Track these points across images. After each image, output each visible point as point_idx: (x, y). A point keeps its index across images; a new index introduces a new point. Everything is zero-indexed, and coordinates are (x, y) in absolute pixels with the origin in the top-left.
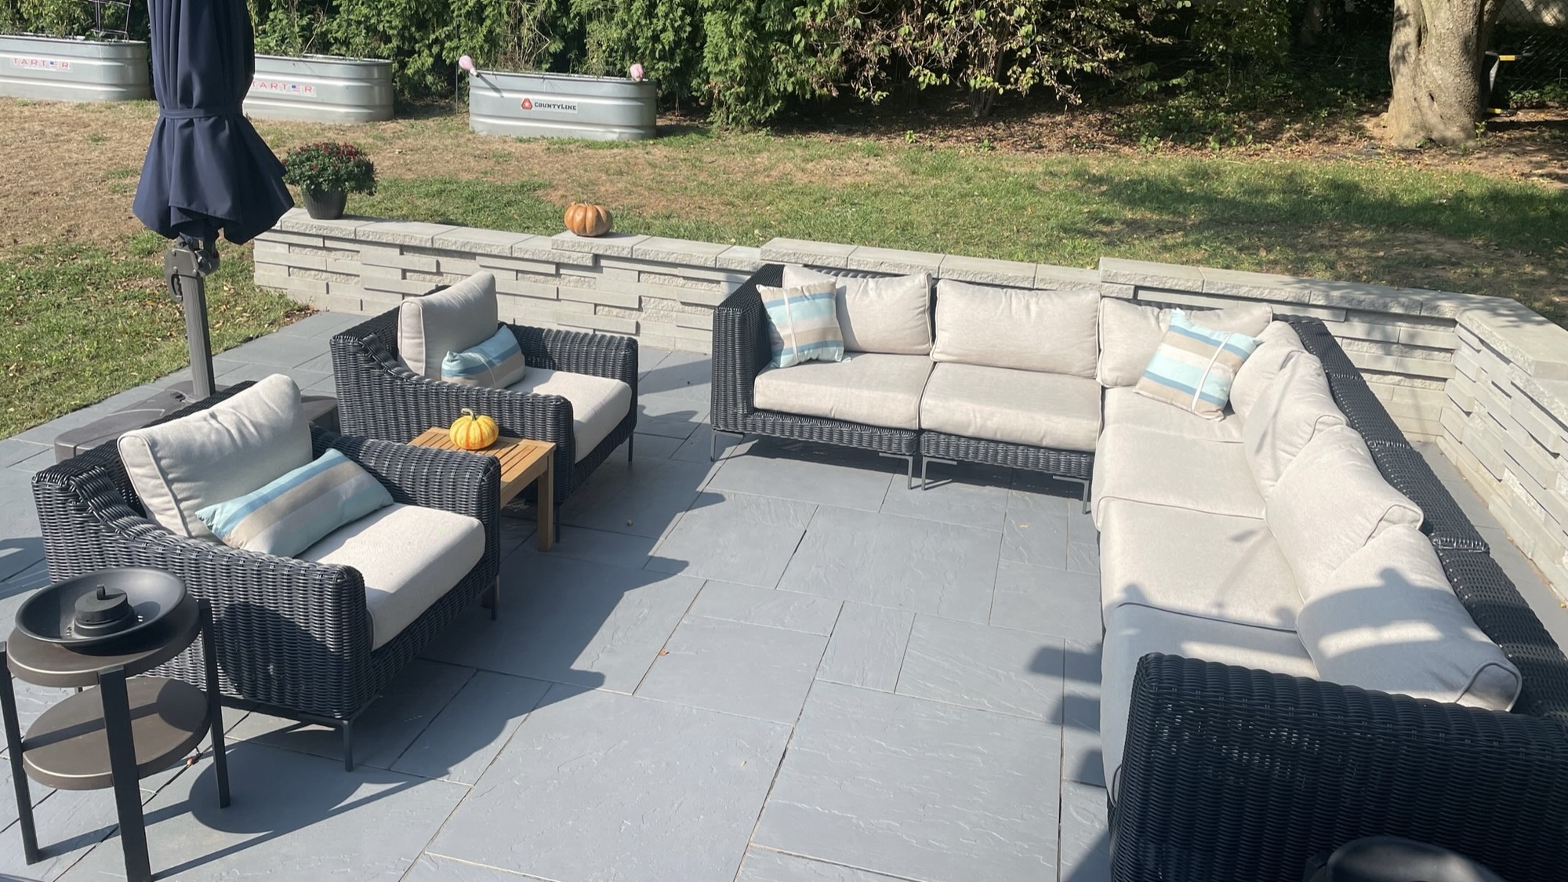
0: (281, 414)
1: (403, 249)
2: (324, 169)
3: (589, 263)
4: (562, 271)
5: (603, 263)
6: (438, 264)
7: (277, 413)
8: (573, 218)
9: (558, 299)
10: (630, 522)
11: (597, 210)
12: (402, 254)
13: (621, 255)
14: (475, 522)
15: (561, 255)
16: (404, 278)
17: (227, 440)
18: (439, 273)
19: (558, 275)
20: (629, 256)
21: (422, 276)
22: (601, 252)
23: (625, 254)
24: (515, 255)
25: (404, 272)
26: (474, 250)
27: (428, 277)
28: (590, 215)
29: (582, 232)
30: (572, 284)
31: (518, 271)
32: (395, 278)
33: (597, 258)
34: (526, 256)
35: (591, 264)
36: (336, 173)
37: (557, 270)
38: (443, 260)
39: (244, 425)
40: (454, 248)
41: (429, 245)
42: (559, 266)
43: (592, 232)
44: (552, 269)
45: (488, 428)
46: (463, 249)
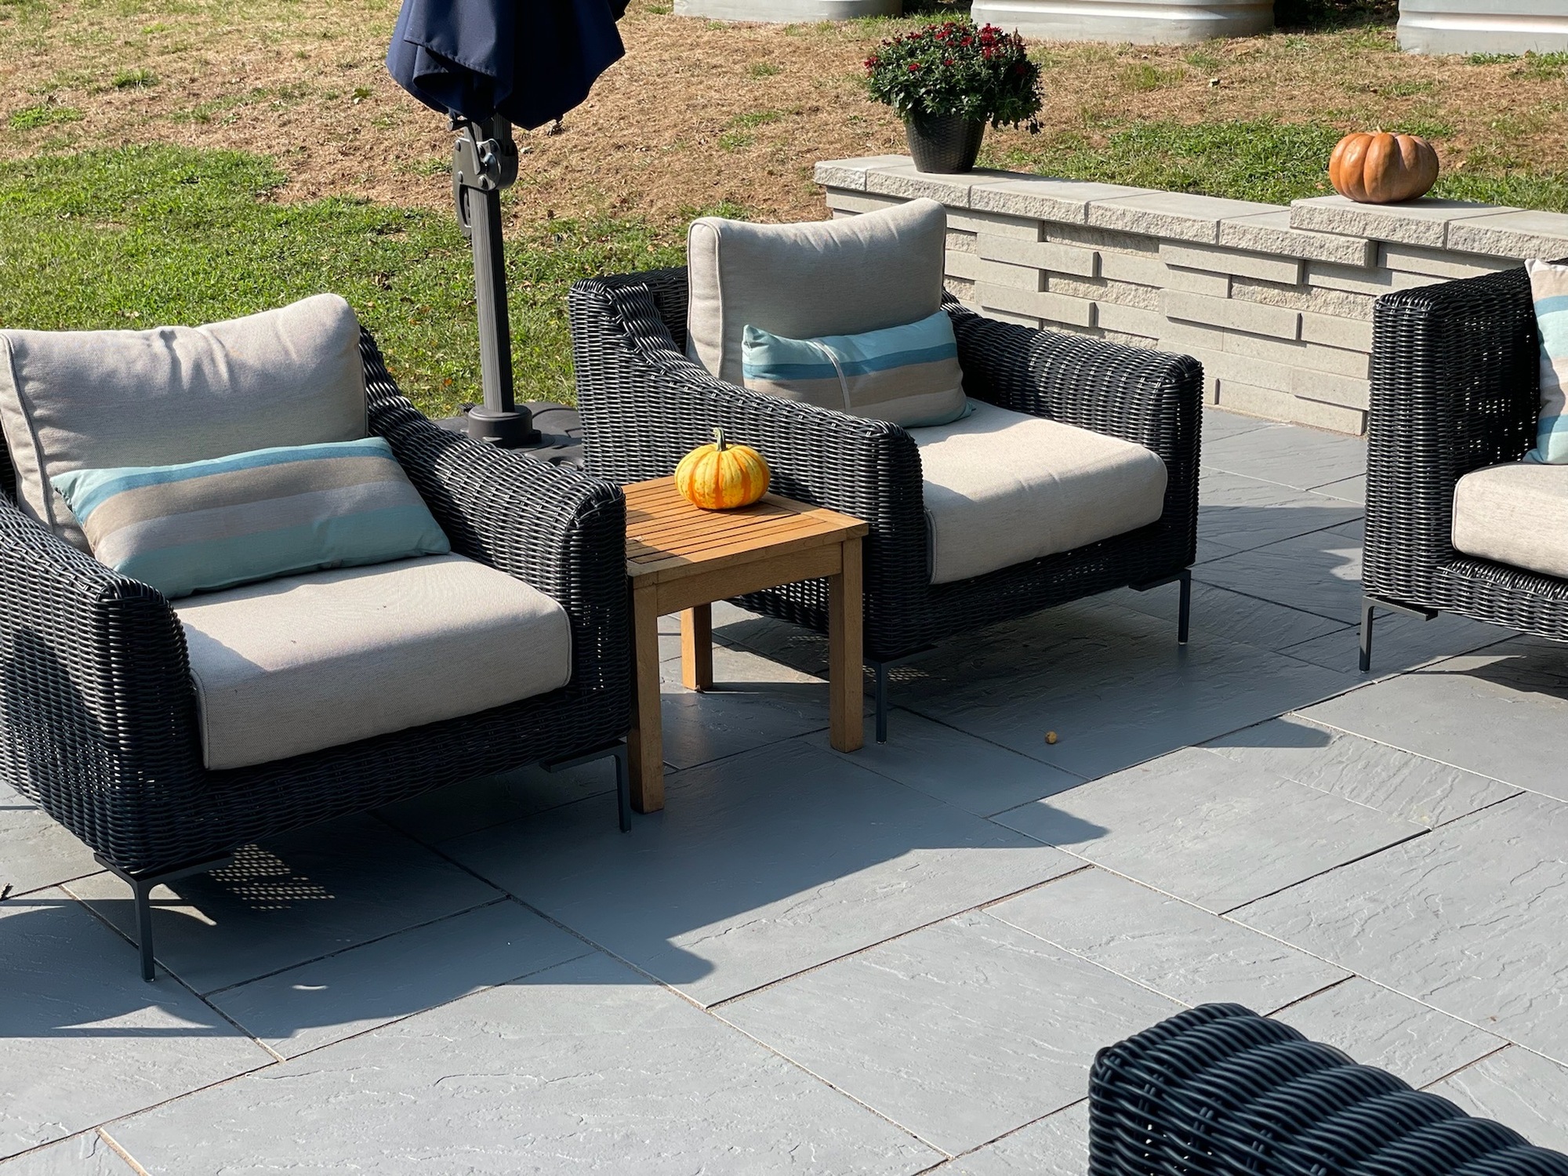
0: (294, 356)
1: (1047, 228)
2: (929, 71)
3: (1358, 259)
4: (1313, 279)
5: (1393, 260)
6: (1097, 259)
7: (287, 353)
8: (1341, 158)
9: (1299, 341)
10: (1052, 736)
11: (1394, 143)
12: (1042, 239)
13: (1423, 242)
14: (550, 604)
15: (1307, 241)
16: (1044, 287)
17: (162, 375)
18: (1097, 279)
19: (1302, 286)
20: (1439, 245)
21: (1073, 284)
22: (1382, 235)
23: (1431, 239)
24: (1223, 242)
25: (1045, 275)
26: (1153, 231)
27: (1082, 287)
28: (1375, 153)
29: (1357, 190)
30: (1331, 308)
31: (1232, 278)
32: (1028, 288)
33: (1378, 249)
34: (1243, 245)
35: (1361, 263)
36: (946, 78)
37: (1303, 275)
38: (1108, 253)
39: (213, 360)
40: (1119, 226)
41: (1079, 220)
42: (1306, 266)
43: (1374, 190)
44: (1289, 273)
45: (735, 467)
46: (1135, 230)
